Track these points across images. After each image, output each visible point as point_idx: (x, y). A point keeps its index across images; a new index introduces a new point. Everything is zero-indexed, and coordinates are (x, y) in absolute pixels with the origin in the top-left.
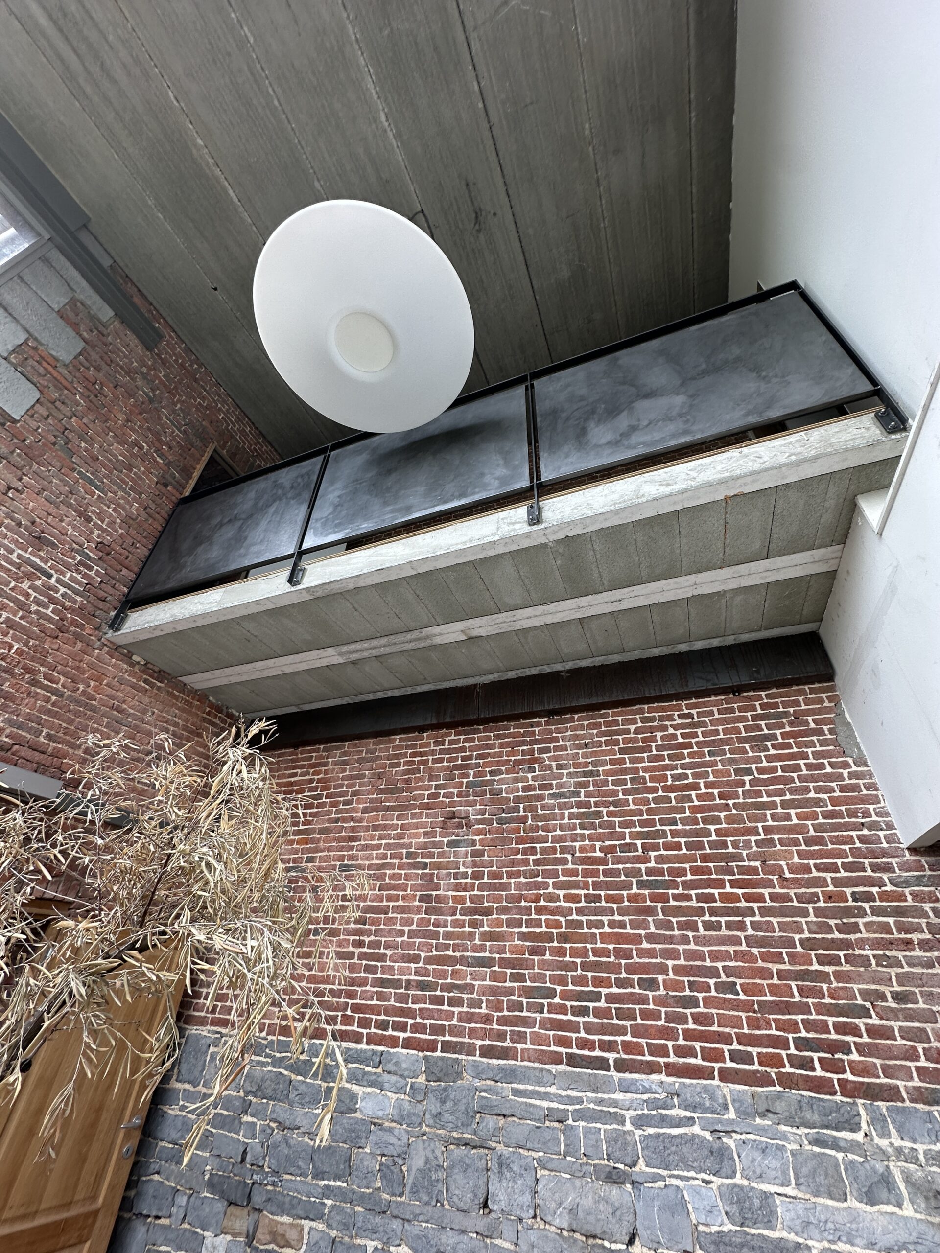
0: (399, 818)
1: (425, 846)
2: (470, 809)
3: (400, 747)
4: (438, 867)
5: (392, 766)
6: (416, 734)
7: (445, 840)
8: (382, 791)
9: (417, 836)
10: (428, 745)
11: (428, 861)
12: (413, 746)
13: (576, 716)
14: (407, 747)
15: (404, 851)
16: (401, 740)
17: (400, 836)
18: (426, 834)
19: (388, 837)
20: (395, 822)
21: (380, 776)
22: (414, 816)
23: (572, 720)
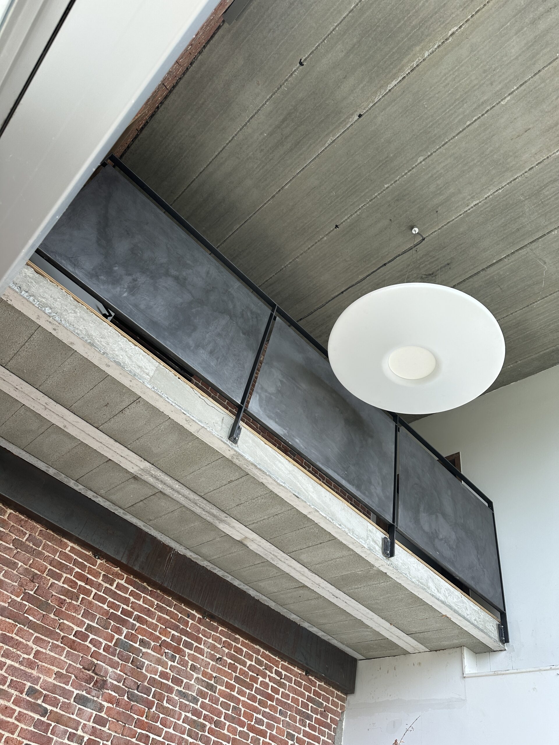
0: (37, 641)
1: (54, 689)
2: (110, 669)
3: (68, 558)
4: (59, 719)
5: (52, 574)
6: (90, 554)
7: (76, 692)
8: (28, 598)
9: (48, 672)
10: (97, 575)
11: (49, 708)
12: (82, 567)
13: (220, 628)
14: (76, 563)
15: (29, 684)
16: (72, 550)
17: (31, 664)
18: (59, 675)
19: (16, 658)
20: (30, 644)
21: (34, 578)
22: (54, 647)
23: (216, 630)
